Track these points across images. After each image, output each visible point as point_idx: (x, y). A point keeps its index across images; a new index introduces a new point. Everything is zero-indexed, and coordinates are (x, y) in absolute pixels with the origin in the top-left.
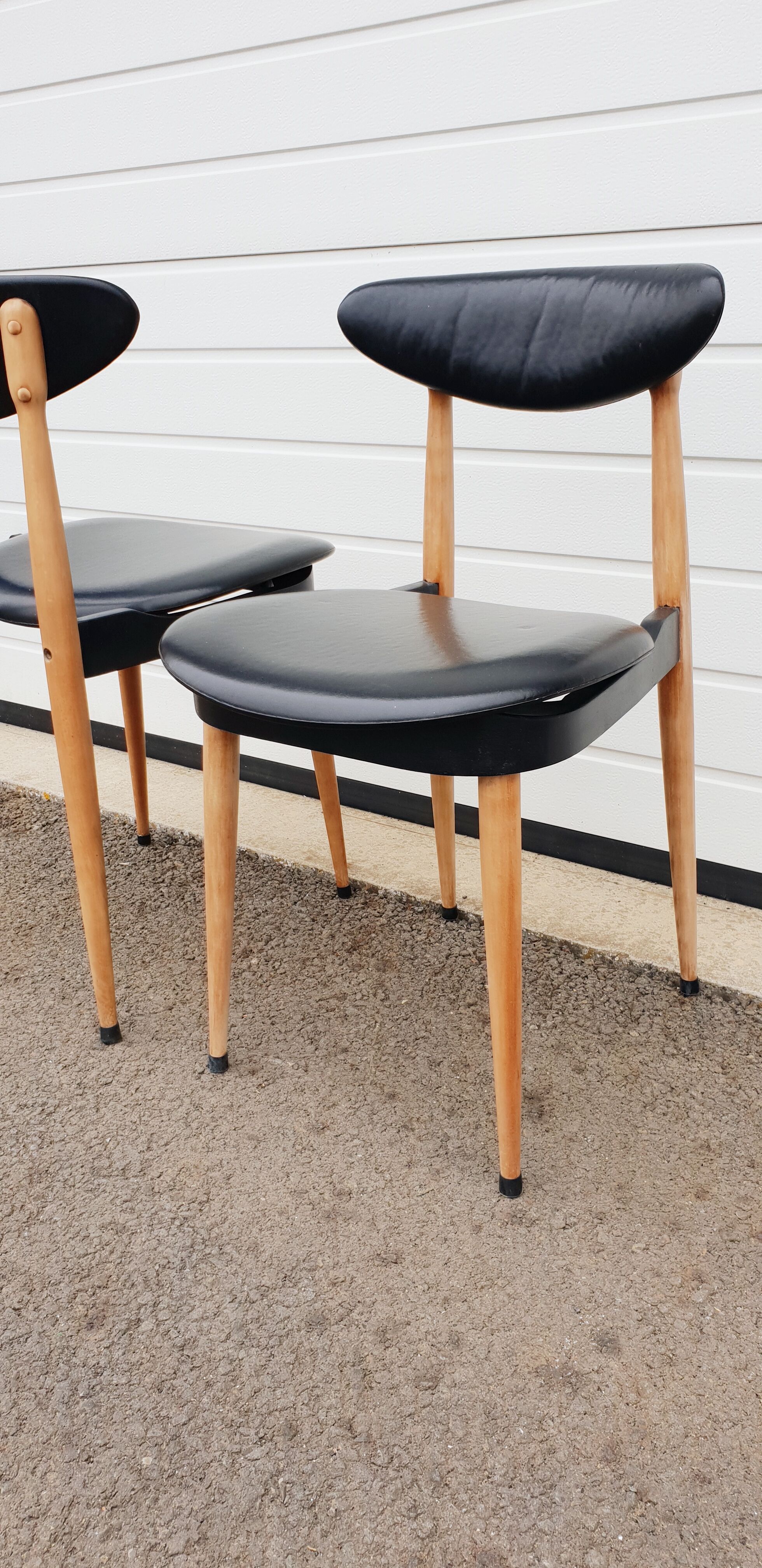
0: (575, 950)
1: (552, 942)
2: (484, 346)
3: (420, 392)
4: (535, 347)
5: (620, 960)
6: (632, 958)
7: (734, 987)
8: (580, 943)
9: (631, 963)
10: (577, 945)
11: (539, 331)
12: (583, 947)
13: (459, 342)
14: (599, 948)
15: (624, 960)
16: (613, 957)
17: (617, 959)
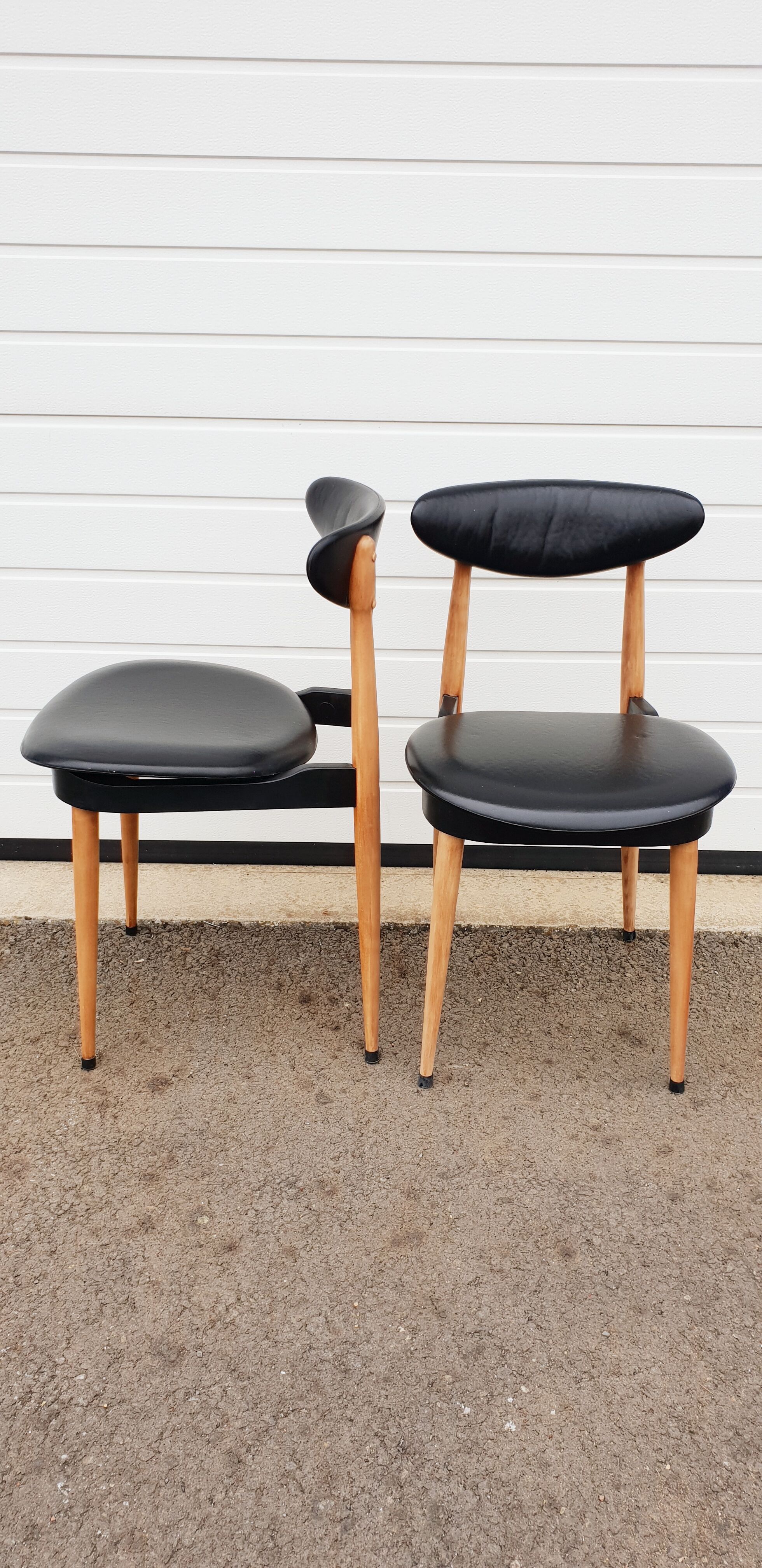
0: (538, 931)
1: (521, 929)
2: (514, 537)
3: (448, 565)
4: (550, 537)
5: (573, 930)
6: (581, 926)
7: (654, 928)
8: (540, 925)
9: (581, 930)
10: (540, 928)
11: (554, 527)
12: (545, 928)
13: (496, 534)
14: (556, 926)
15: (576, 929)
16: (568, 929)
17: (570, 930)
